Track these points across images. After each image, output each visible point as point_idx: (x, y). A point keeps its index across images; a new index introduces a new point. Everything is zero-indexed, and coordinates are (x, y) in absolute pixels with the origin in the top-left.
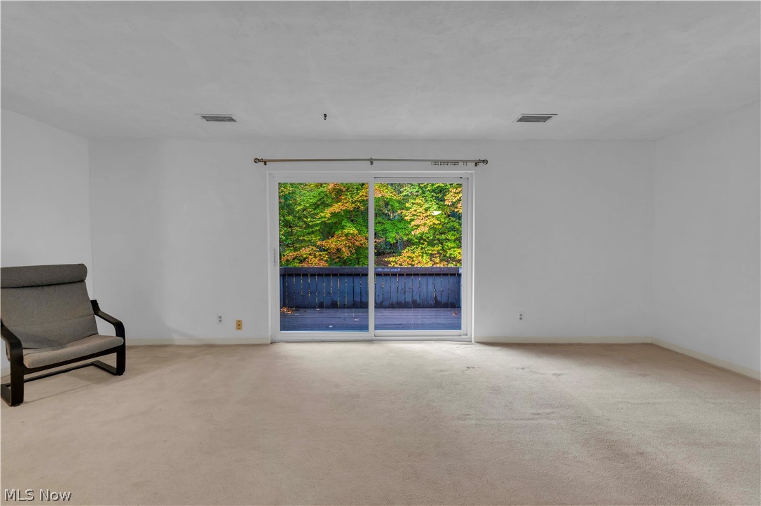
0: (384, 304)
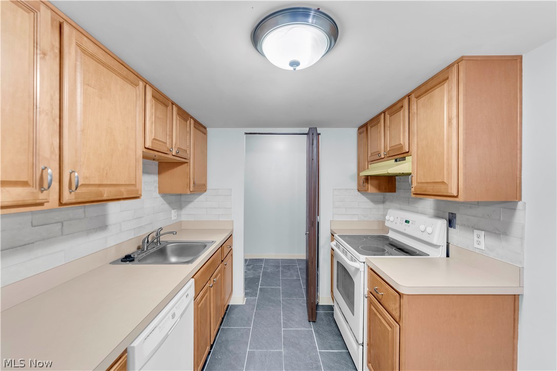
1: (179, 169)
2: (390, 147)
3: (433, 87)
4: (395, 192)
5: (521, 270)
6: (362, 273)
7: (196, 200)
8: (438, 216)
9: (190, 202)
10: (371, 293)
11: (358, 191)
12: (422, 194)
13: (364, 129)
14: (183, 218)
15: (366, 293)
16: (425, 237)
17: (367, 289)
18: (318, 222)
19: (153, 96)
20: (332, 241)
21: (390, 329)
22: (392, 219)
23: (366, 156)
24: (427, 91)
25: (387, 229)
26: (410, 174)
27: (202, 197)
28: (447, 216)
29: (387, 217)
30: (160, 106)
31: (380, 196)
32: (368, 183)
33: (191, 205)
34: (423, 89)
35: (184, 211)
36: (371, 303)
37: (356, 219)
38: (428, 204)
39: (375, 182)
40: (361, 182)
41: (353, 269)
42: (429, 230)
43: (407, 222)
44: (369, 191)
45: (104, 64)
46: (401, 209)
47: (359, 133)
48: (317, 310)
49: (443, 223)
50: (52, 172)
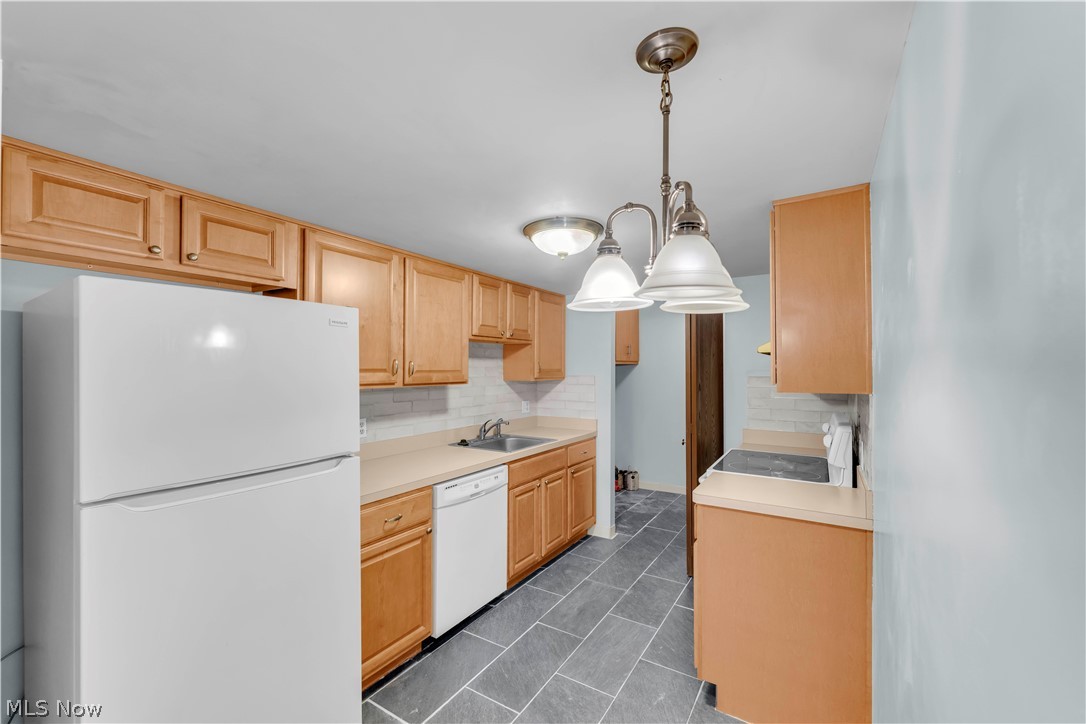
1: (523, 352)
7: (554, 390)
9: (547, 392)
14: (540, 413)
19: (480, 283)
27: (559, 387)
30: (489, 291)
33: (548, 397)
35: (540, 405)
37: (792, 430)
45: (433, 275)
50: (398, 363)
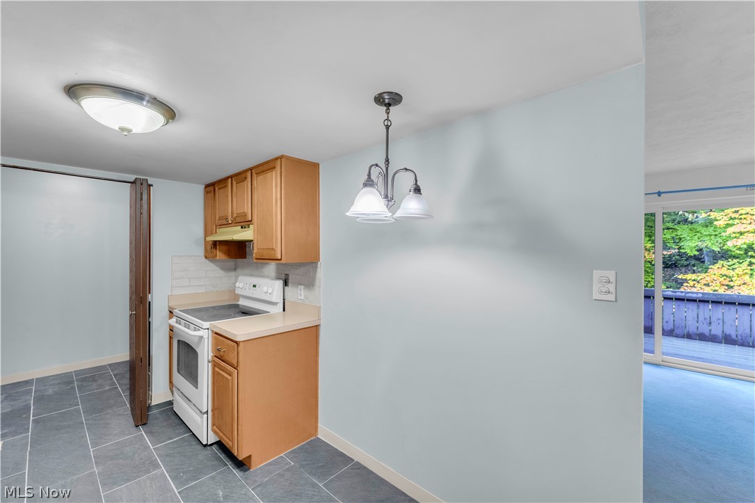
0: (676, 331)
2: (237, 214)
3: (266, 171)
4: (246, 258)
5: (319, 308)
6: (206, 340)
8: (278, 278)
10: (215, 356)
11: (206, 257)
12: (265, 259)
13: (212, 188)
15: (210, 358)
16: (267, 298)
17: (211, 354)
18: (150, 302)
20: (170, 319)
21: (229, 378)
22: (241, 285)
23: (213, 221)
24: (263, 172)
25: (238, 297)
26: (252, 241)
28: (283, 277)
29: (237, 285)
31: (231, 263)
32: (216, 249)
34: (260, 169)
36: (215, 365)
37: (202, 290)
38: (271, 268)
39: (224, 248)
40: (209, 247)
41: (196, 340)
42: (270, 291)
43: (254, 286)
44: (218, 258)
46: (251, 275)
47: (207, 192)
48: (148, 411)
49: (280, 283)
